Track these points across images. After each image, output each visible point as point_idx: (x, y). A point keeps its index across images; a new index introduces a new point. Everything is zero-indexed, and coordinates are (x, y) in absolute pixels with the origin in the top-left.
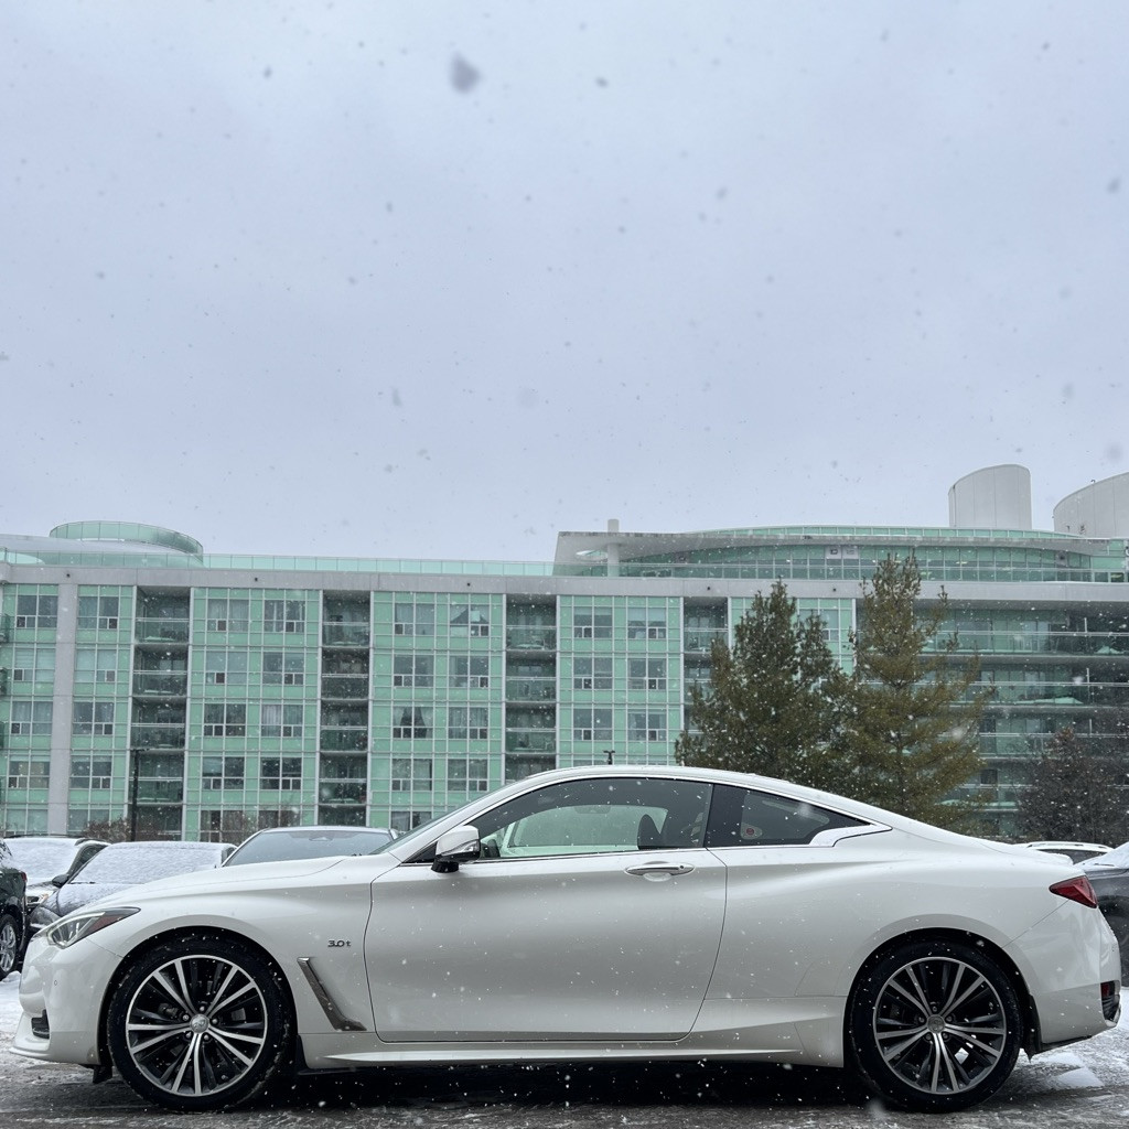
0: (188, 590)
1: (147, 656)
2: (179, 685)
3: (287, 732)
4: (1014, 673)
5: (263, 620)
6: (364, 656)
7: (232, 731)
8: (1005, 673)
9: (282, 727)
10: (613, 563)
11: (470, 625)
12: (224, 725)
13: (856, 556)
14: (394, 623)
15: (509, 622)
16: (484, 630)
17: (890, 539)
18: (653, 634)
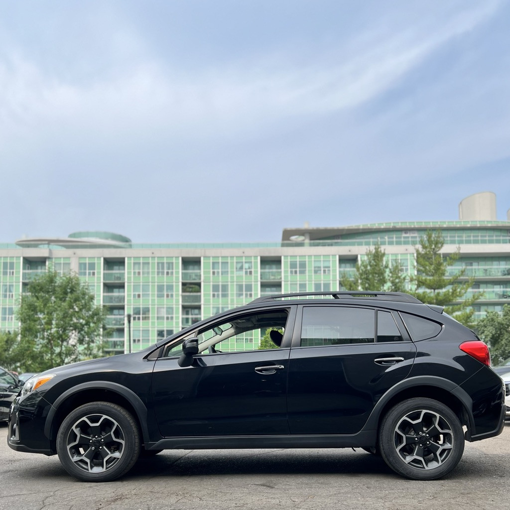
1: (108, 287)
3: (168, 318)
4: (489, 285)
5: (156, 270)
6: (199, 285)
7: (144, 318)
8: (485, 285)
9: (165, 316)
10: (307, 241)
11: (244, 270)
12: (141, 316)
13: (416, 235)
14: (211, 271)
15: (261, 268)
16: (251, 273)
17: (432, 226)
18: (325, 272)
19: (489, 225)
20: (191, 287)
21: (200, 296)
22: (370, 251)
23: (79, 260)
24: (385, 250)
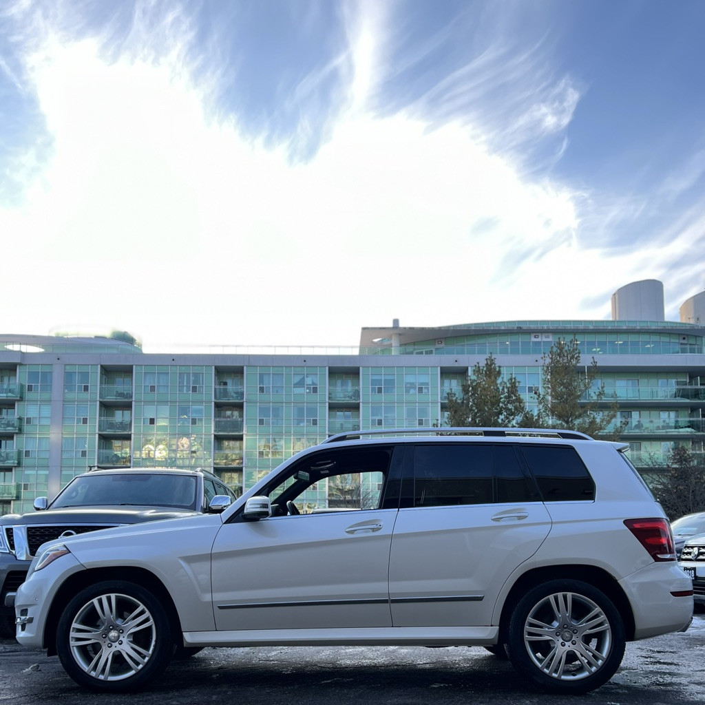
0: (131, 367)
1: (106, 408)
2: (127, 426)
4: (653, 411)
5: (178, 385)
6: (241, 406)
8: (648, 412)
13: (550, 339)
14: (259, 386)
15: (330, 385)
16: (315, 390)
17: (572, 327)
18: (420, 390)
19: (654, 327)
21: (242, 422)
23: (64, 369)
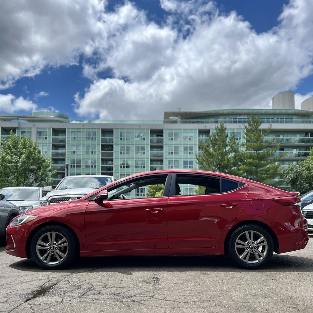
0: (65, 129)
1: (55, 147)
2: (64, 154)
3: (92, 167)
4: (289, 149)
5: (85, 137)
6: (112, 146)
7: (77, 167)
8: (287, 149)
9: (91, 165)
10: (179, 120)
11: (140, 137)
12: (76, 165)
13: (246, 117)
14: (120, 137)
15: (151, 136)
16: (144, 139)
17: (255, 112)
18: (190, 139)
19: (290, 112)
20: (107, 147)
21: (113, 153)
22: (217, 126)
23: (37, 130)
24: (226, 126)
